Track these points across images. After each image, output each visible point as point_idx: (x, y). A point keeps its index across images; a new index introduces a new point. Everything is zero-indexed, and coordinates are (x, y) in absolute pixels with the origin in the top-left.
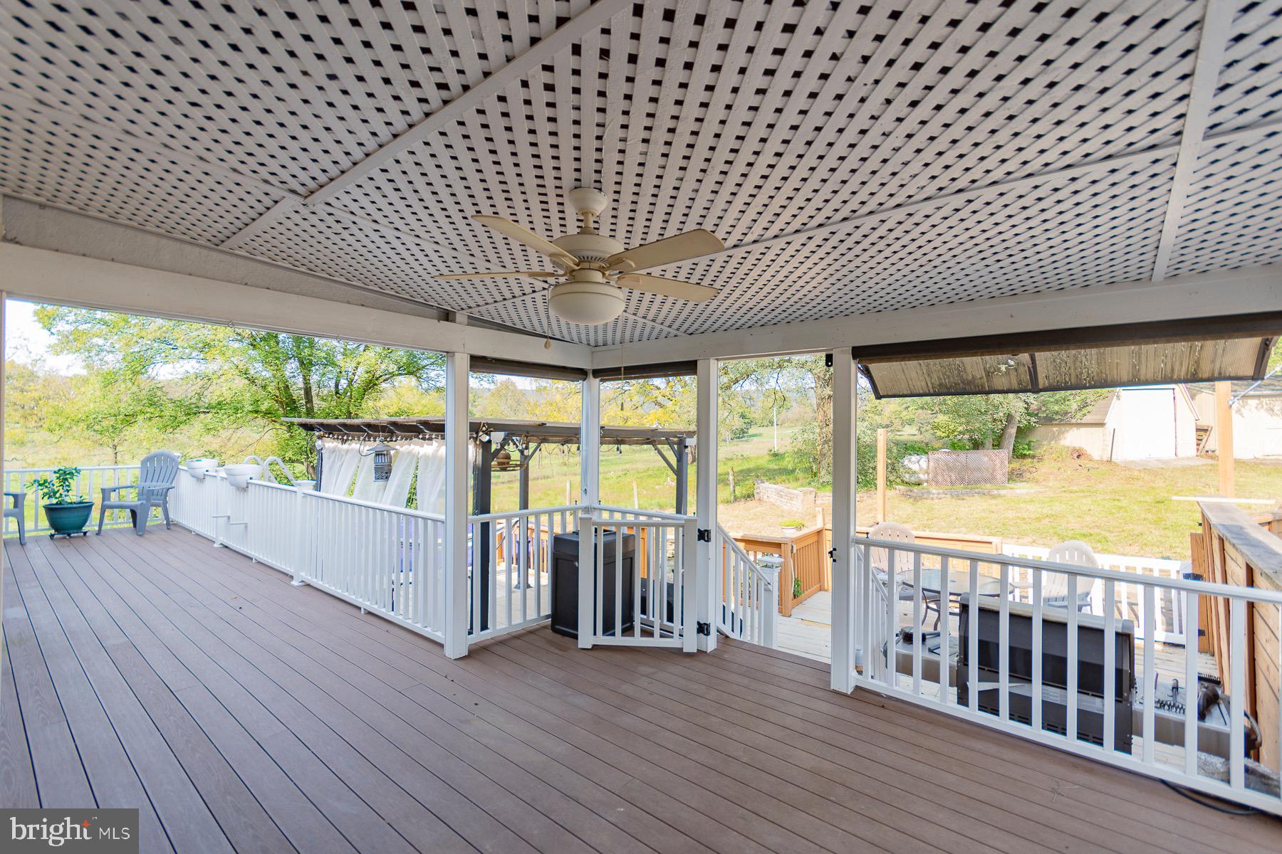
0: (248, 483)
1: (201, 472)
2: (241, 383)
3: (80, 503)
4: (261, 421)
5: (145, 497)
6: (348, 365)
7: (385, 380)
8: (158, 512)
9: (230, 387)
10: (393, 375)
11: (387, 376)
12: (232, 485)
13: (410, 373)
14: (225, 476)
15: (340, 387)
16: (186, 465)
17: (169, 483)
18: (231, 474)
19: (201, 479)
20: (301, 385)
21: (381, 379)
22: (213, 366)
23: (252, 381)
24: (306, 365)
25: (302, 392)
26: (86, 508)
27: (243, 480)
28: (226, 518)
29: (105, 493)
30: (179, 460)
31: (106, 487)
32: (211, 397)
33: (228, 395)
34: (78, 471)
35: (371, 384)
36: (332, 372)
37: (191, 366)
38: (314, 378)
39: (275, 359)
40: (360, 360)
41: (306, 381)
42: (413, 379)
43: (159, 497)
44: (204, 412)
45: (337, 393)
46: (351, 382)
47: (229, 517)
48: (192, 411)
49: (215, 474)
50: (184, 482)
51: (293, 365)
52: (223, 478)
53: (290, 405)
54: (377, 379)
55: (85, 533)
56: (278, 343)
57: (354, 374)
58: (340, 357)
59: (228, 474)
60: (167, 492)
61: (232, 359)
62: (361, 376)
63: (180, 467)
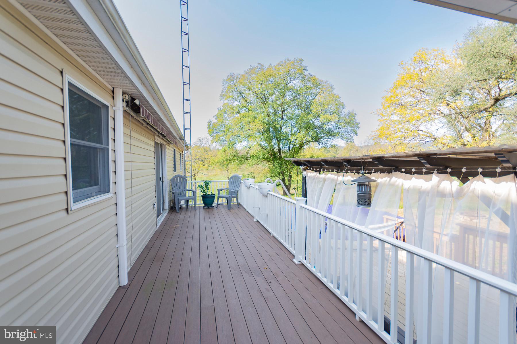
0: (268, 193)
1: (248, 184)
2: (259, 149)
3: (211, 195)
4: (265, 162)
5: (230, 193)
6: (293, 139)
7: (306, 144)
8: (235, 199)
9: (255, 150)
10: (310, 141)
11: (307, 142)
12: (261, 193)
13: (316, 141)
14: (258, 188)
15: (290, 148)
16: (244, 181)
17: (238, 188)
18: (260, 188)
19: (249, 188)
20: (277, 148)
21: (305, 144)
22: (251, 143)
23: (262, 147)
24: (279, 140)
25: (278, 151)
26: (213, 196)
27: (265, 191)
28: (258, 208)
29: (219, 191)
30: (241, 178)
31: (219, 189)
32: (251, 154)
33: (255, 153)
34: (211, 182)
35: (301, 146)
36: (287, 142)
37: (245, 143)
38: (281, 145)
39: (269, 139)
40: (297, 136)
41: (279, 146)
42: (317, 143)
43: (235, 193)
44: (249, 159)
45: (289, 150)
46: (294, 145)
47: (260, 208)
48: (246, 159)
49: (254, 186)
50: (243, 188)
51: (274, 140)
52: (257, 189)
53: (274, 155)
54: (303, 144)
55: (213, 207)
56: (270, 133)
57: (295, 142)
58: (290, 136)
59: (259, 188)
60: (238, 192)
61: (256, 140)
62: (298, 143)
63: (242, 181)
